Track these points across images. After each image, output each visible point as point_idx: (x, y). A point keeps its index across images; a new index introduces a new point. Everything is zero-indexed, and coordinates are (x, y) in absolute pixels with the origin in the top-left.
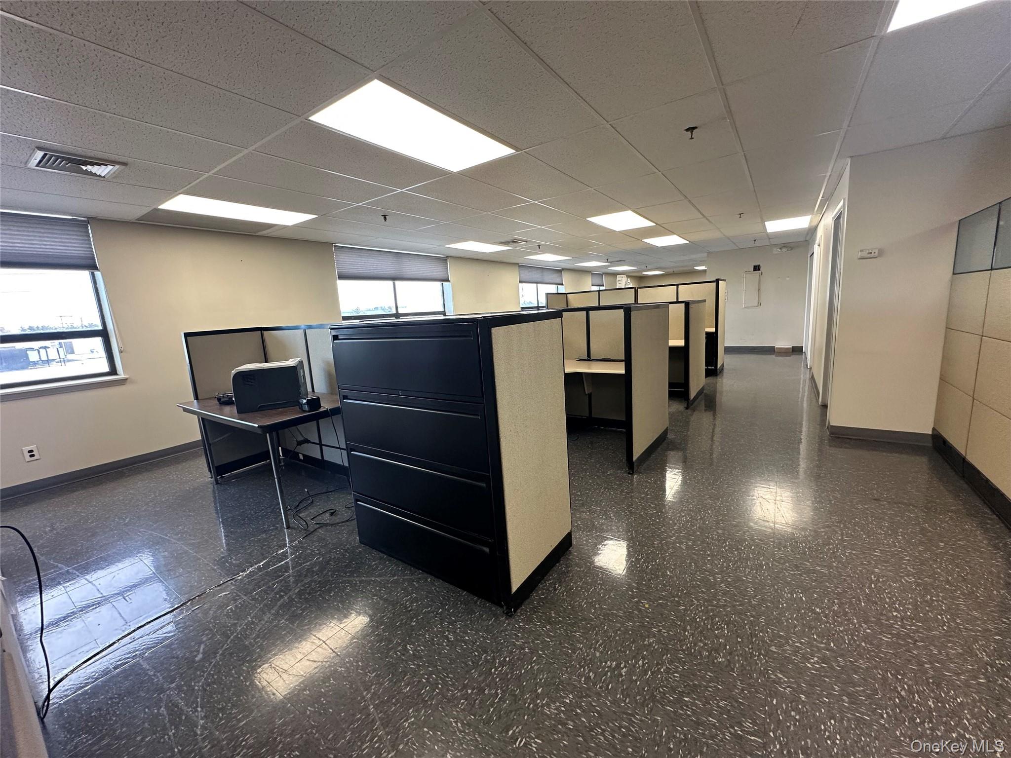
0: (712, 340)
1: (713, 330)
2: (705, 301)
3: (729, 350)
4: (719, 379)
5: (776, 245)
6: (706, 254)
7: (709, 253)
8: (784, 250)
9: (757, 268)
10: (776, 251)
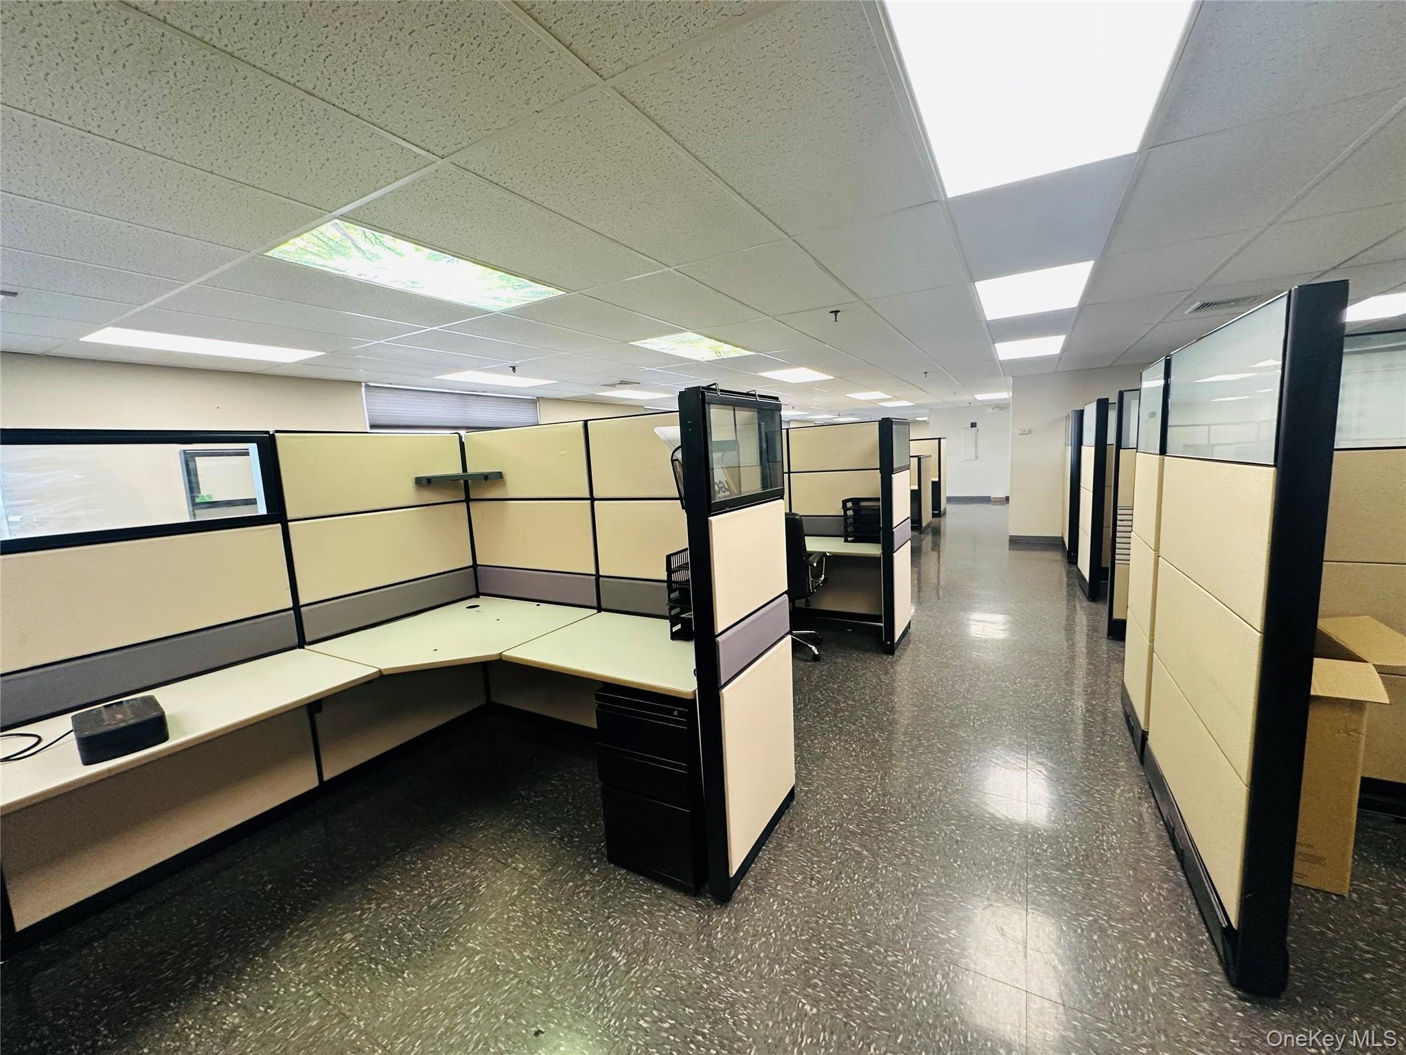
0: (936, 486)
1: (937, 479)
2: (930, 456)
3: (950, 500)
4: (942, 519)
5: (989, 405)
6: (928, 410)
7: (931, 410)
8: (997, 410)
9: (973, 425)
10: (989, 410)
